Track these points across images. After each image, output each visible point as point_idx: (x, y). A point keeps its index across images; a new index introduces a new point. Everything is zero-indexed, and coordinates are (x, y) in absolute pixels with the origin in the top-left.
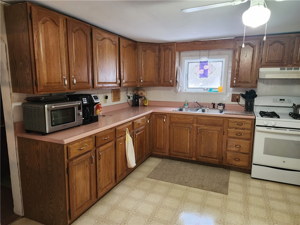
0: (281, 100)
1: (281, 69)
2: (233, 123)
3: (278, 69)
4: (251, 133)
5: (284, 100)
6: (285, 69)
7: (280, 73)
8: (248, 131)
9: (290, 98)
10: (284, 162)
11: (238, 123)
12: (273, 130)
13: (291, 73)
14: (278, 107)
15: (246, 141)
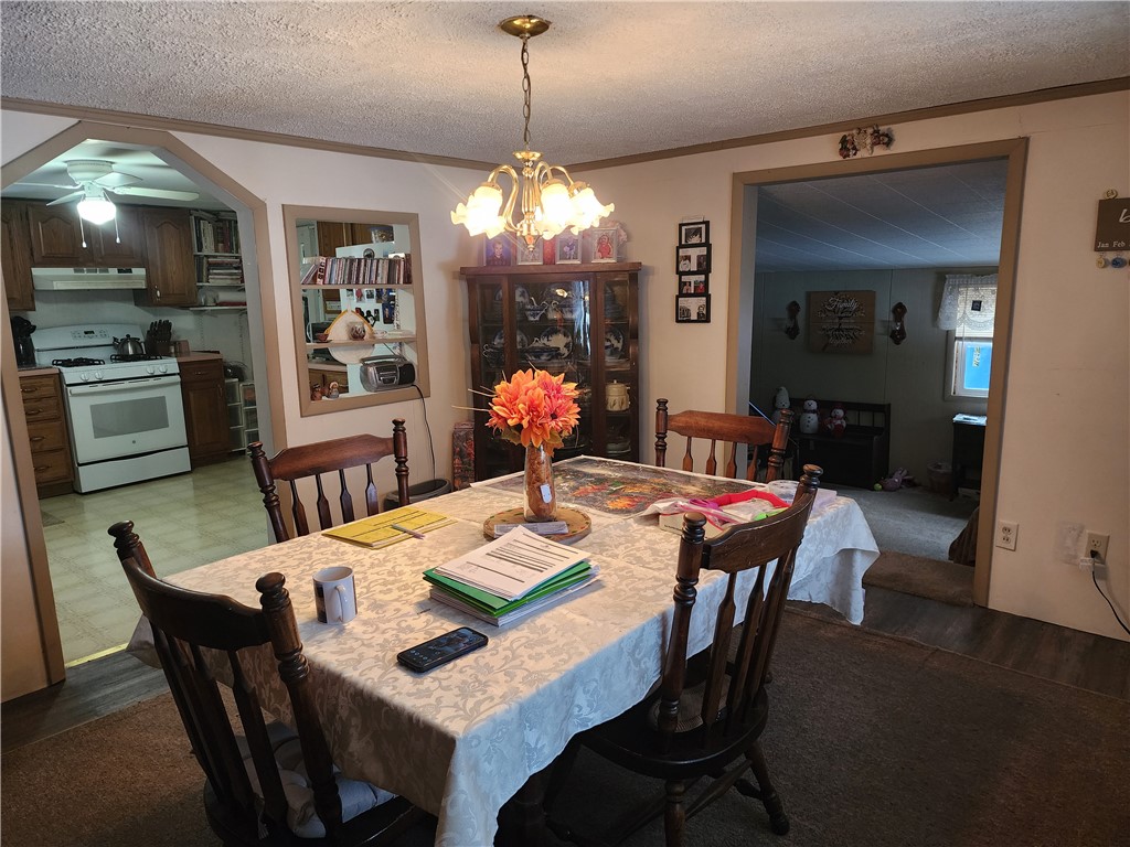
0: (86, 333)
1: (76, 271)
3: (70, 271)
4: (58, 404)
5: (93, 332)
6: (83, 271)
7: (75, 278)
8: (52, 402)
9: (104, 328)
10: (134, 442)
12: (100, 387)
13: (96, 278)
14: (84, 347)
15: (51, 423)
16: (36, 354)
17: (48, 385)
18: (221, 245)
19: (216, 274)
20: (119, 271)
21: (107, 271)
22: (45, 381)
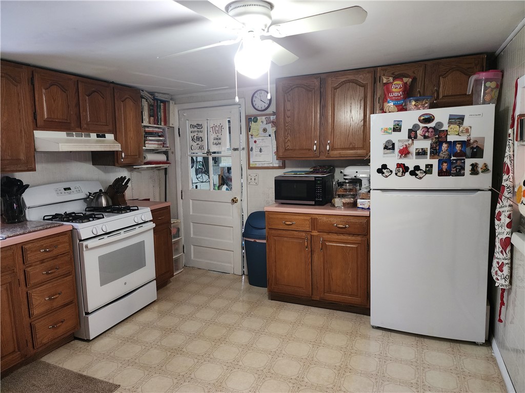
0: (65, 189)
1: (68, 135)
2: (36, 251)
3: (62, 135)
5: (69, 189)
6: (73, 136)
7: (67, 141)
8: (66, 258)
9: (77, 184)
10: (125, 284)
11: (46, 247)
12: (107, 239)
13: (80, 142)
15: (65, 278)
16: (27, 211)
17: (64, 242)
18: (152, 118)
19: (150, 140)
20: (98, 136)
21: (90, 136)
22: (61, 239)
